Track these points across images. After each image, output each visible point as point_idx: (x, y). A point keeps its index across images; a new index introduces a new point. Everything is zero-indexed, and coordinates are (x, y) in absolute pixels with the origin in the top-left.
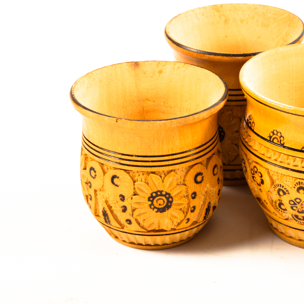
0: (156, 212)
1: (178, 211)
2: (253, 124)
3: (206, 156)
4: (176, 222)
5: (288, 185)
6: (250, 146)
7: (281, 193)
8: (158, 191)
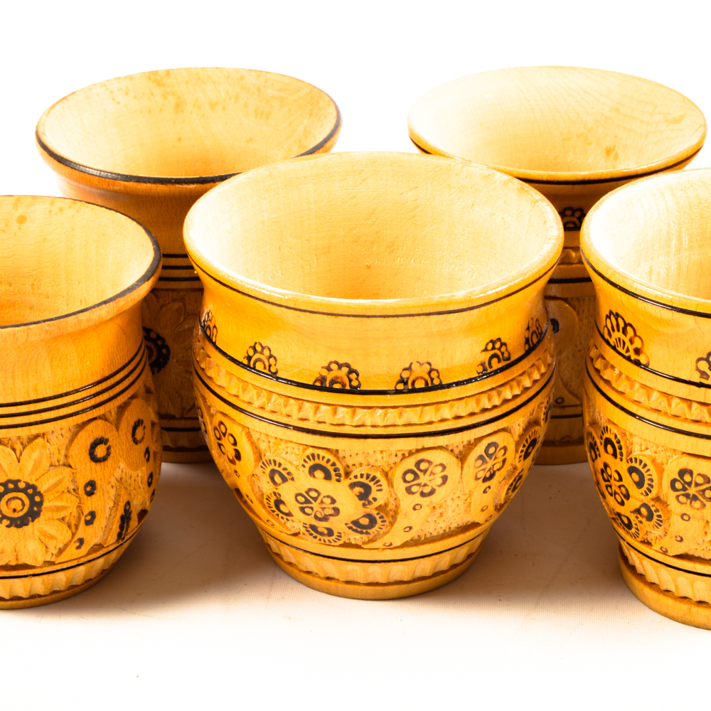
0: (8, 526)
1: (57, 523)
2: (215, 330)
3: (113, 401)
4: (53, 547)
5: (289, 462)
6: (210, 378)
7: (277, 478)
8: (9, 481)
